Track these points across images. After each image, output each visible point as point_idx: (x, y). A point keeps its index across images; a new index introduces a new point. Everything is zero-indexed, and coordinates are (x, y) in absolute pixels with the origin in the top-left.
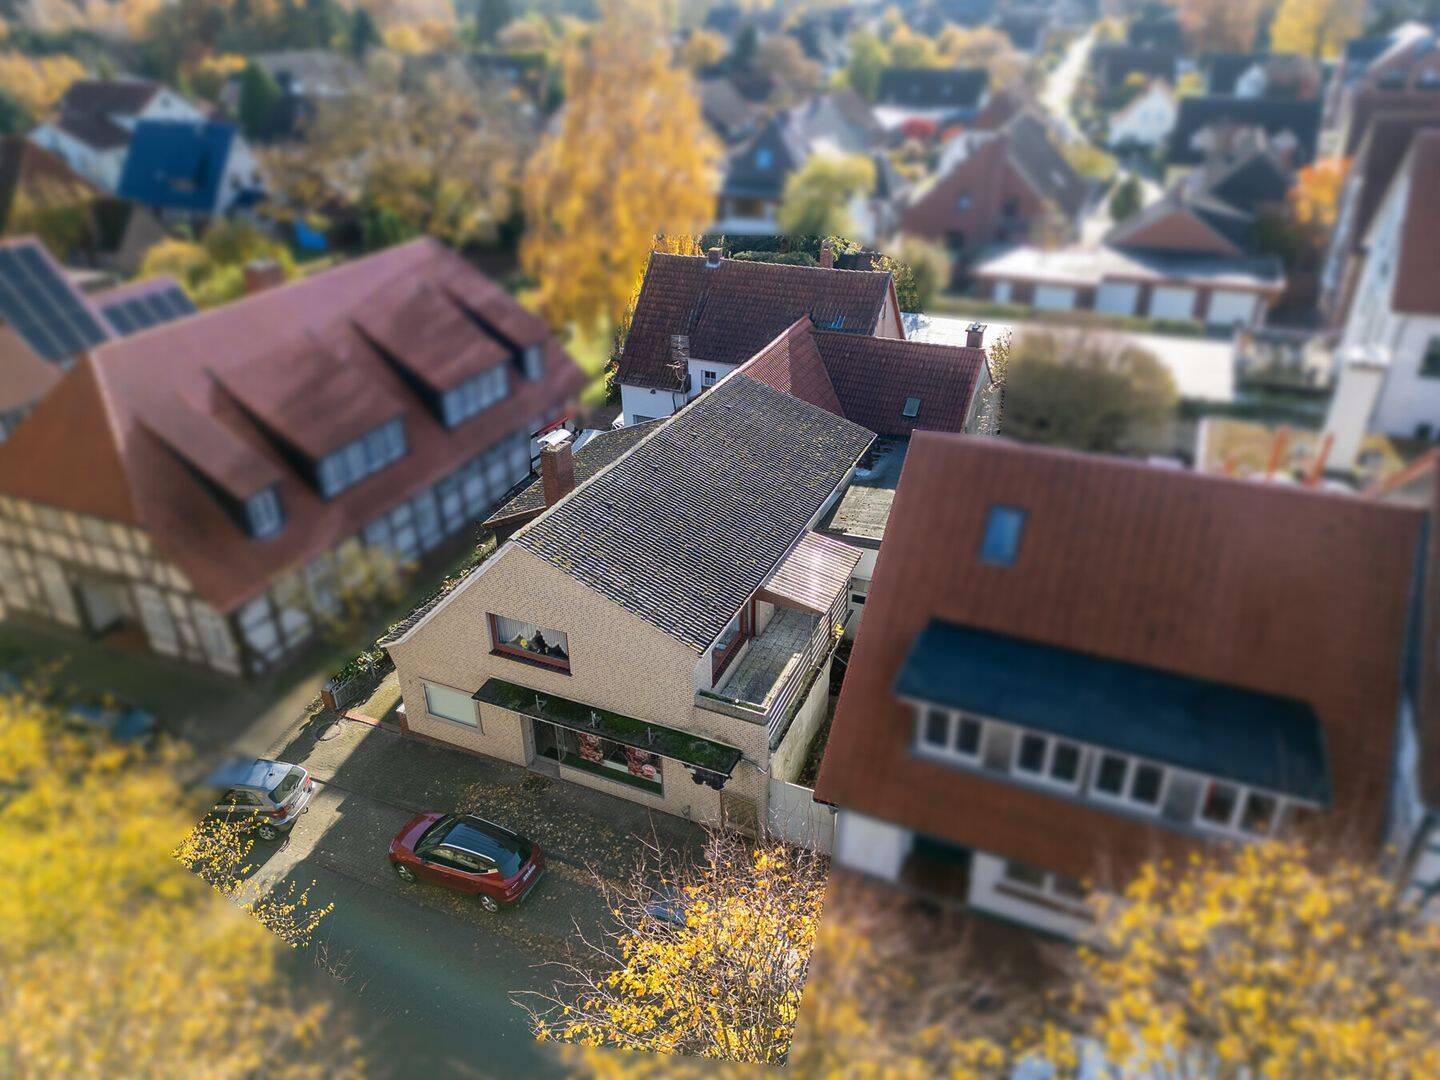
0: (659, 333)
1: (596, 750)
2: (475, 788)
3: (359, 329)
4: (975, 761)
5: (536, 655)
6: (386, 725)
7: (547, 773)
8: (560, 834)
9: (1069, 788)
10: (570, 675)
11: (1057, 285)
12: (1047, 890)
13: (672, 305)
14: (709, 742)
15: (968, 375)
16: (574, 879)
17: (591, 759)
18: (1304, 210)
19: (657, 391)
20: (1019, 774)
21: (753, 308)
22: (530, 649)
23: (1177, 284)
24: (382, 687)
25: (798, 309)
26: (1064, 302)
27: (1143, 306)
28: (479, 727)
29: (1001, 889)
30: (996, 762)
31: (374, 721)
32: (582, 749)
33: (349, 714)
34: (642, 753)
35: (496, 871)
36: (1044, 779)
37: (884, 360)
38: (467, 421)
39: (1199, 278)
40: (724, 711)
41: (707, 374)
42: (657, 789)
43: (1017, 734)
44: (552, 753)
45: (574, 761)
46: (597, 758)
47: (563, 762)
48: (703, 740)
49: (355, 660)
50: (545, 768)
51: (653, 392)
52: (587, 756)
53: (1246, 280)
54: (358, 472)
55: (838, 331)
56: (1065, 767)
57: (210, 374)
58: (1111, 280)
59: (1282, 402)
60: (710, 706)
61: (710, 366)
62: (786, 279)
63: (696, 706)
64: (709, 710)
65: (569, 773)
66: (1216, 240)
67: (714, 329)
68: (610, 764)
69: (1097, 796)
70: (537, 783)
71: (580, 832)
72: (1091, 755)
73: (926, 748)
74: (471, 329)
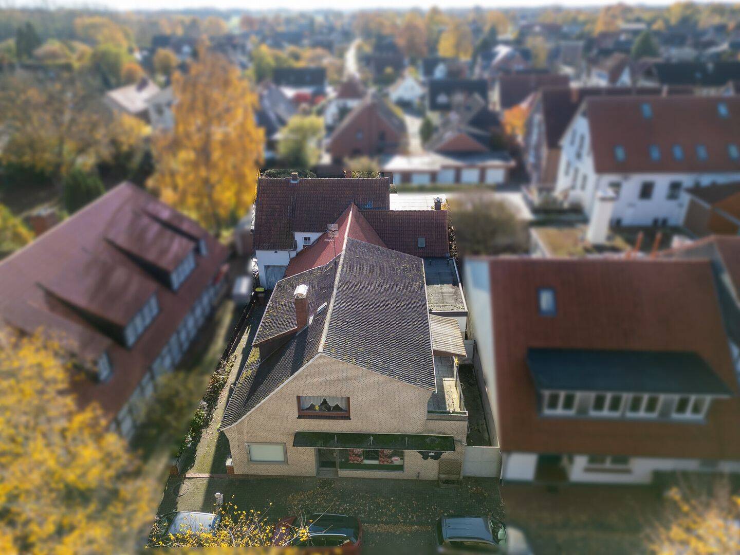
0: (272, 220)
1: (359, 456)
2: (293, 496)
3: (111, 243)
4: (572, 413)
5: (326, 413)
6: (214, 475)
7: (330, 476)
8: (356, 509)
9: (616, 414)
10: (350, 419)
11: (421, 172)
12: (608, 464)
13: (277, 205)
14: (435, 436)
15: (443, 223)
16: (378, 531)
17: (355, 462)
18: (508, 129)
19: (278, 252)
20: (593, 413)
21: (323, 202)
22: (320, 410)
23: (472, 167)
24: (198, 453)
25: (347, 200)
26: (425, 180)
27: (458, 178)
28: (286, 462)
29: (587, 470)
30: (583, 410)
31: (207, 475)
32: (350, 458)
33: (188, 475)
34: (387, 452)
35: (348, 541)
36: (606, 413)
37: (401, 221)
38: (182, 285)
39: (481, 164)
40: (444, 418)
41: (305, 239)
42: (400, 468)
43: (592, 395)
44: (333, 464)
45: (346, 465)
46: (360, 460)
47: (340, 468)
48: (432, 436)
49: (184, 442)
50: (328, 474)
51: (276, 252)
52: (353, 461)
53: (497, 163)
54: (140, 329)
55: (371, 209)
56: (615, 406)
57: (39, 286)
58: (445, 168)
59: (553, 217)
60: (436, 418)
61: (307, 235)
62: (336, 185)
63: (427, 419)
64: (435, 420)
65: (343, 473)
66: (478, 146)
67: (305, 215)
68: (366, 462)
69: (630, 415)
70: (325, 483)
71: (365, 504)
72: (627, 397)
73: (547, 412)
74: (169, 233)
